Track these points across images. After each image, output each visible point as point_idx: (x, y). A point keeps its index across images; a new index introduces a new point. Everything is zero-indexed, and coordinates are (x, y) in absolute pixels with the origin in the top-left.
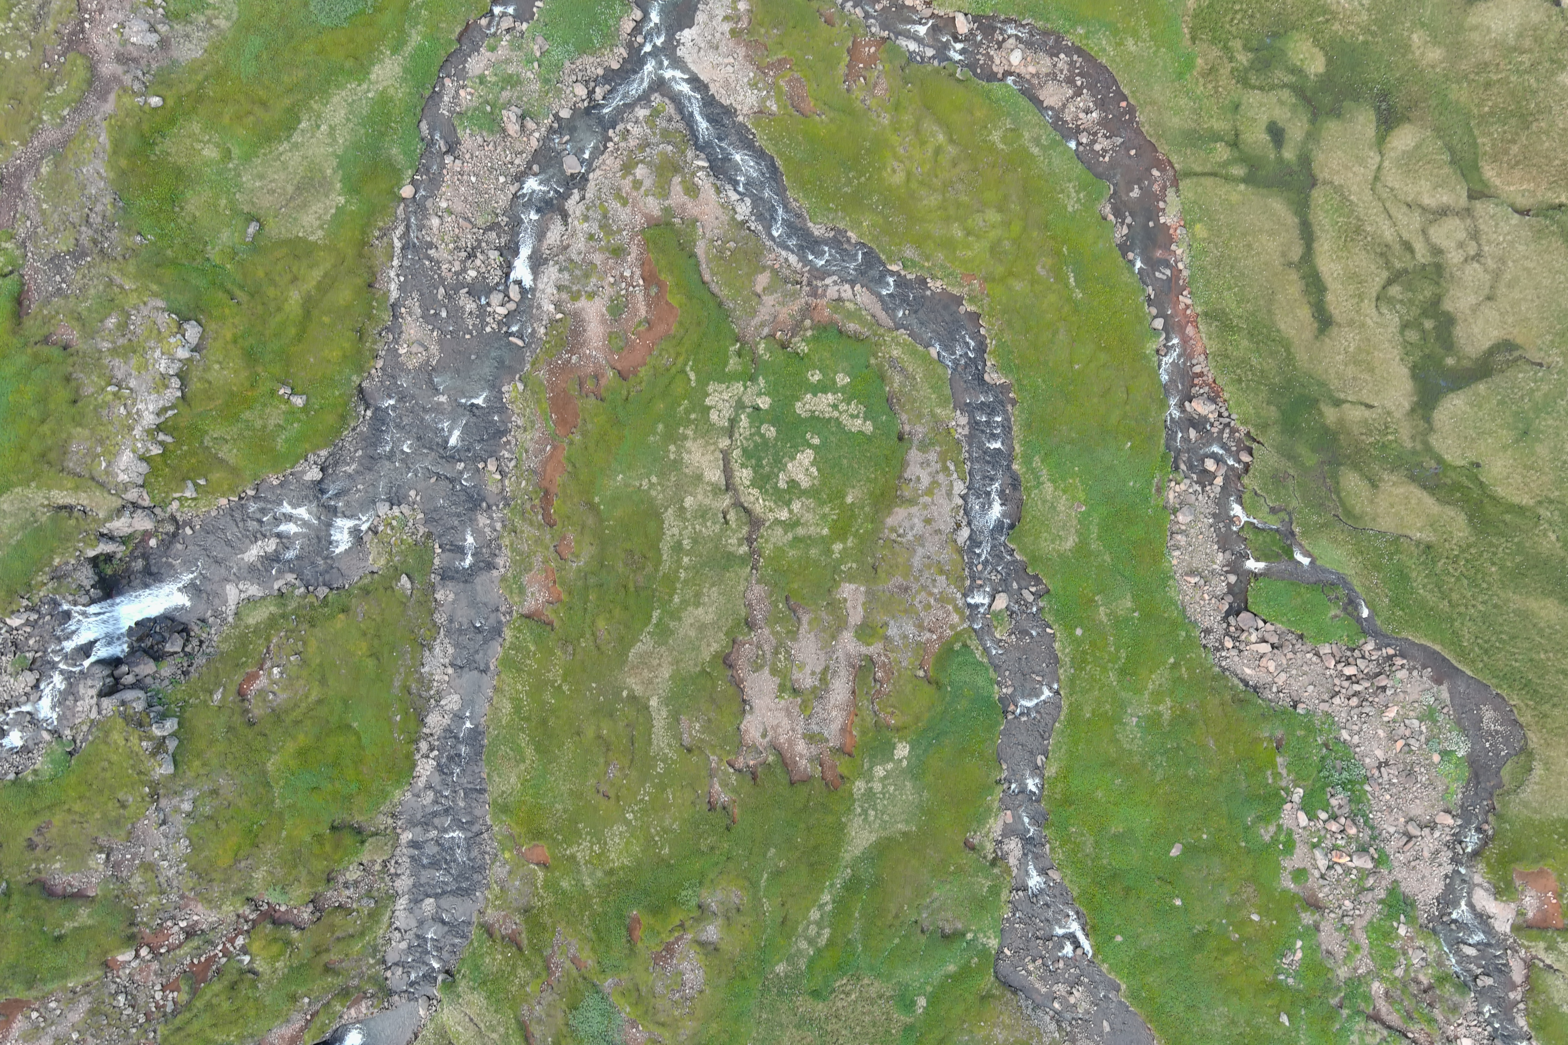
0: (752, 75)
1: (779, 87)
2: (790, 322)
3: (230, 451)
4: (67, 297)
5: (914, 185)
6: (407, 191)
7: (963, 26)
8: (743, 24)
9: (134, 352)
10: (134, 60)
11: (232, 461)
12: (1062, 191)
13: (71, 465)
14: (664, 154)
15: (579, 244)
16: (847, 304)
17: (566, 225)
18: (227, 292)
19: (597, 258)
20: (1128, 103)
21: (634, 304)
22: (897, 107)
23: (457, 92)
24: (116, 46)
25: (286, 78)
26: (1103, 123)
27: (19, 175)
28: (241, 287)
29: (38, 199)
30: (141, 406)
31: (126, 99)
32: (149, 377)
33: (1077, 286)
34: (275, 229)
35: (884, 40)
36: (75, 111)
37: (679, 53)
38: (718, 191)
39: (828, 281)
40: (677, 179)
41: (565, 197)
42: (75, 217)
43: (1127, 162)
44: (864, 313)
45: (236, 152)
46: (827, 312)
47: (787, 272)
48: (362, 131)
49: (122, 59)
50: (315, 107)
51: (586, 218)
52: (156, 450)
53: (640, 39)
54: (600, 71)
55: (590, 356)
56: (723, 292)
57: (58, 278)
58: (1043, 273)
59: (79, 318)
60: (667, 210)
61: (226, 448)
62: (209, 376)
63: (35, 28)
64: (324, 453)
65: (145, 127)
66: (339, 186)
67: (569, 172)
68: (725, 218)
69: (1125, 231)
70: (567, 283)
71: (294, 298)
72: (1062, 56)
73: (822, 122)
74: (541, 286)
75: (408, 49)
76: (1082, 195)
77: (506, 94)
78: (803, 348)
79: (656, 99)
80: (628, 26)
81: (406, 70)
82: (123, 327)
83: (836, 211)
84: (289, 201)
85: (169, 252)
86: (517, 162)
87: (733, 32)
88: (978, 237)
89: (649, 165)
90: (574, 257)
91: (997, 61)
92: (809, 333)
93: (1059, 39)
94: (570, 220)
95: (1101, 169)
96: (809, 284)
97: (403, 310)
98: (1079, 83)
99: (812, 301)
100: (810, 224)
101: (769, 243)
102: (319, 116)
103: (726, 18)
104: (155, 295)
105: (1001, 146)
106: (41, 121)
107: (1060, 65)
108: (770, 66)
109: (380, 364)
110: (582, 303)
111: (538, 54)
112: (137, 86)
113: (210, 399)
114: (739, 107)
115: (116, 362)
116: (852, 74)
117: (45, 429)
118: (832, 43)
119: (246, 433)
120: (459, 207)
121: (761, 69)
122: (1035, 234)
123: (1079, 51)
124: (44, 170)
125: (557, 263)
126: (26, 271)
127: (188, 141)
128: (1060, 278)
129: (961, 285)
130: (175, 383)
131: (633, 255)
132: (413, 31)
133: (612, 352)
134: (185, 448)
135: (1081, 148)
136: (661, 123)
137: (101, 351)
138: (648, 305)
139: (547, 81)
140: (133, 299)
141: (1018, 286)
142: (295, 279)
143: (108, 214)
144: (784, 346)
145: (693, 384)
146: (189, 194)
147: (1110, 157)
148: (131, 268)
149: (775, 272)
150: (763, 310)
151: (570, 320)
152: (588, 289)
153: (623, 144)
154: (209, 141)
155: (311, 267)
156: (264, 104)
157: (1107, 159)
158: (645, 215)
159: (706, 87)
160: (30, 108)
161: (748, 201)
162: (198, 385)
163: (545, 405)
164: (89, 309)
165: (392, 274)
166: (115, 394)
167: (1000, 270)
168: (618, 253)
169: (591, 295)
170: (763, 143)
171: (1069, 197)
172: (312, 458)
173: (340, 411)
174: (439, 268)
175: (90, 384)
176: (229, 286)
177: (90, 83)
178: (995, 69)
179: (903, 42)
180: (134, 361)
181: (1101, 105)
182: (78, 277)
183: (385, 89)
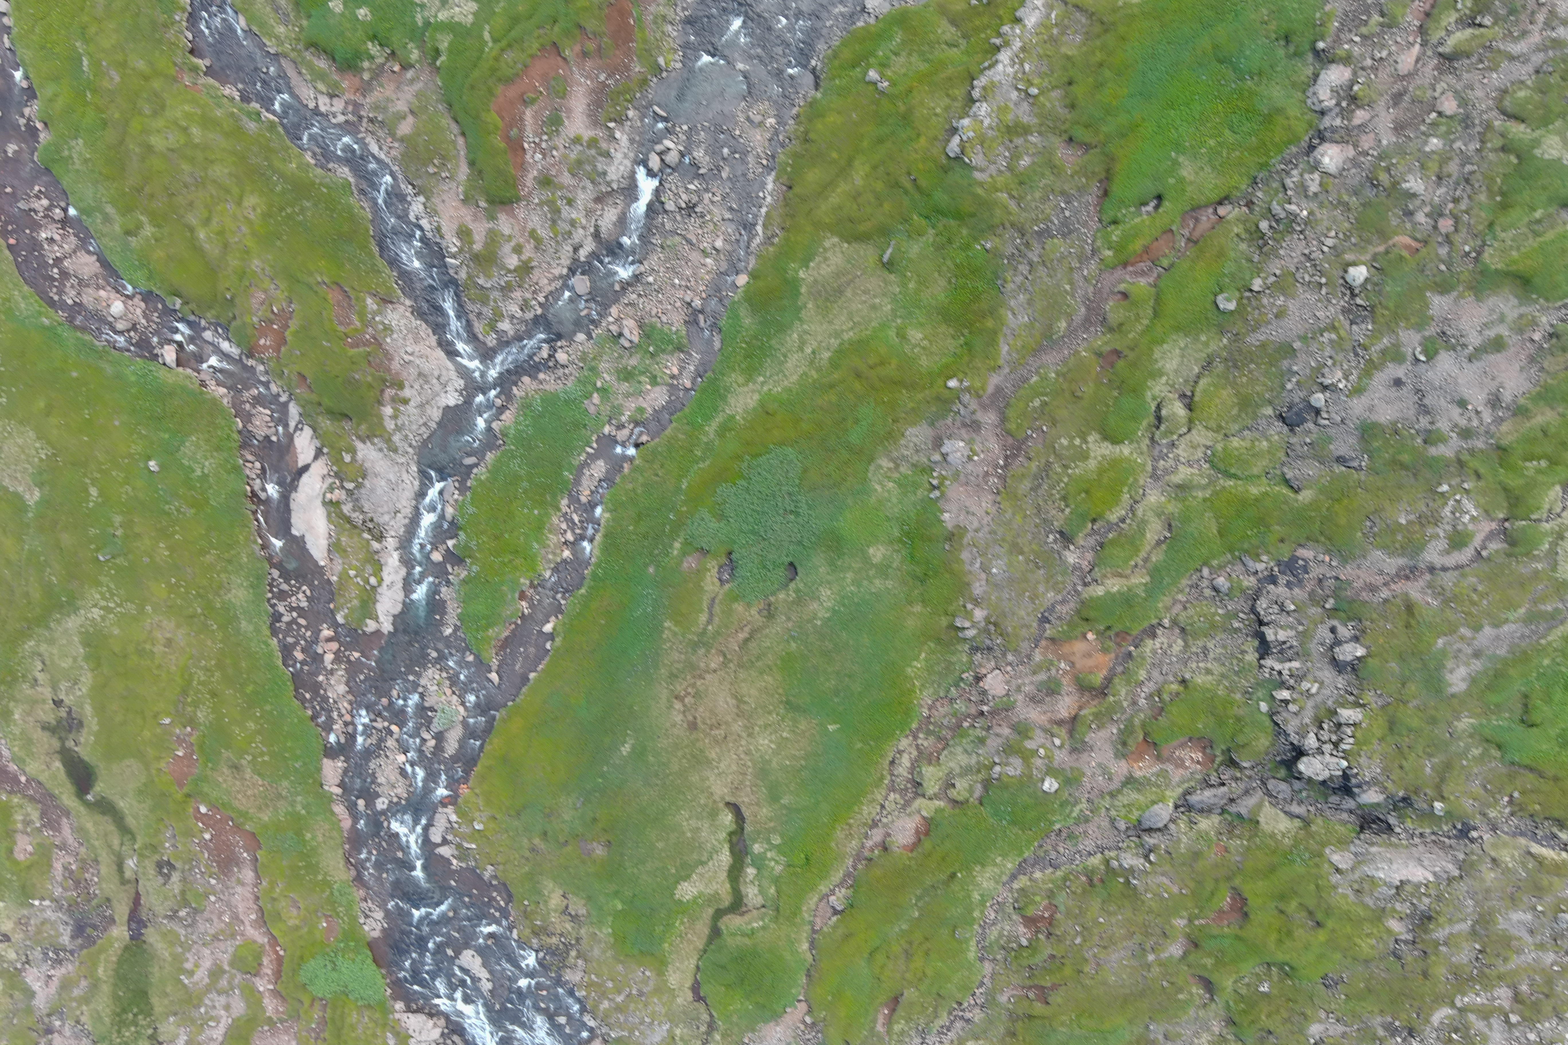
0: (388, 340)
1: (362, 321)
2: (384, 80)
3: (944, 32)
4: (1063, 193)
5: (235, 190)
6: (742, 280)
7: (169, 354)
8: (389, 392)
9: (1008, 127)
10: (964, 425)
11: (944, 23)
12: (86, 161)
13: (1084, 20)
14: (488, 277)
15: (584, 198)
16: (324, 89)
17: (597, 227)
18: (918, 188)
19: (566, 179)
20: (6, 240)
21: (536, 123)
22: (242, 275)
23: (681, 374)
24: (978, 439)
25: (834, 398)
26: (36, 226)
27: (1087, 322)
28: (906, 192)
29: (1073, 296)
30: (1010, 70)
31: (978, 384)
32: (998, 98)
33: (81, 55)
34: (868, 253)
35: (250, 355)
36: (1026, 380)
37: (462, 382)
38: (438, 229)
39: (341, 118)
40: (477, 247)
41: (593, 255)
42: (1042, 271)
43: (16, 183)
44: (308, 77)
45: (892, 333)
46: (345, 85)
47: (381, 133)
48: (773, 342)
49: (974, 426)
50: (814, 373)
51: (573, 223)
52: (1006, 29)
53: (498, 402)
54: (541, 376)
55: (586, 78)
56: (446, 121)
57: (1067, 213)
58: (113, 73)
59: (1053, 167)
60: (492, 218)
61: (948, 37)
62: (947, 101)
63: (1048, 464)
64: (860, 24)
65: (966, 358)
66: (803, 290)
67: (586, 277)
68: (435, 200)
69: (27, 111)
70: (600, 159)
71: (859, 175)
72: (70, 302)
73: (321, 274)
74: (628, 163)
75: (719, 419)
76: (66, 153)
77: (633, 362)
78: (373, 48)
79: (491, 341)
80: (507, 416)
81: (723, 398)
82: (1015, 156)
83: (321, 184)
84: (852, 281)
85: (965, 232)
86: (634, 296)
87: (401, 386)
88: (176, 123)
89: (503, 267)
90: (590, 186)
91: (139, 311)
92: (366, 64)
93: (71, 320)
94: (592, 230)
95: (44, 178)
96: (360, 118)
97: (764, 162)
98: (56, 270)
99: (360, 99)
100: (351, 180)
101: (395, 168)
102: (812, 362)
103: (406, 402)
104: (981, 184)
105: (143, 218)
106: (1058, 374)
107: (73, 293)
108: (367, 343)
109: (795, 111)
110: (587, 134)
111: (595, 395)
112: (966, 398)
113: (950, 79)
114: (408, 314)
115: (1025, 119)
116: (285, 317)
117: (1099, 56)
118: (302, 354)
119: (926, 48)
120: (695, 256)
121: (378, 344)
122: (117, 115)
123: (51, 303)
124: (1063, 325)
125: (609, 184)
126: (1094, 225)
127: (934, 349)
128: (96, 64)
129: (204, 85)
130: (976, 94)
131: (531, 176)
132: (712, 436)
133: (565, 78)
134: (983, 36)
135: (63, 204)
136: (487, 312)
137: (1040, 133)
138: (522, 120)
139: (593, 369)
140: (1000, 180)
141: (141, 65)
142: (856, 196)
143: (1011, 273)
144: (393, 53)
145: (487, 27)
146: (942, 297)
147: (32, 189)
148: (998, 212)
149: (392, 134)
150: (409, 97)
151: (602, 119)
152: (580, 148)
153: (528, 295)
154: (915, 346)
155: (840, 208)
156: (858, 375)
157: (37, 188)
158: (514, 217)
159: (440, 344)
160: (1065, 386)
161: (412, 217)
162: (957, 92)
163: (638, 35)
164: (1043, 175)
165: (769, 199)
166: (1030, 83)
167: (157, 84)
168: (545, 181)
169: (577, 140)
170: (387, 270)
171: (80, 154)
172: (872, 20)
173: (836, 63)
174: (724, 198)
175: (1054, 100)
176: (917, 196)
177: (1008, 405)
178: (143, 305)
179: (234, 351)
180: (1009, 118)
181: (35, 245)
182: (1048, 211)
183: (746, 384)
